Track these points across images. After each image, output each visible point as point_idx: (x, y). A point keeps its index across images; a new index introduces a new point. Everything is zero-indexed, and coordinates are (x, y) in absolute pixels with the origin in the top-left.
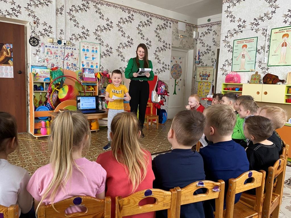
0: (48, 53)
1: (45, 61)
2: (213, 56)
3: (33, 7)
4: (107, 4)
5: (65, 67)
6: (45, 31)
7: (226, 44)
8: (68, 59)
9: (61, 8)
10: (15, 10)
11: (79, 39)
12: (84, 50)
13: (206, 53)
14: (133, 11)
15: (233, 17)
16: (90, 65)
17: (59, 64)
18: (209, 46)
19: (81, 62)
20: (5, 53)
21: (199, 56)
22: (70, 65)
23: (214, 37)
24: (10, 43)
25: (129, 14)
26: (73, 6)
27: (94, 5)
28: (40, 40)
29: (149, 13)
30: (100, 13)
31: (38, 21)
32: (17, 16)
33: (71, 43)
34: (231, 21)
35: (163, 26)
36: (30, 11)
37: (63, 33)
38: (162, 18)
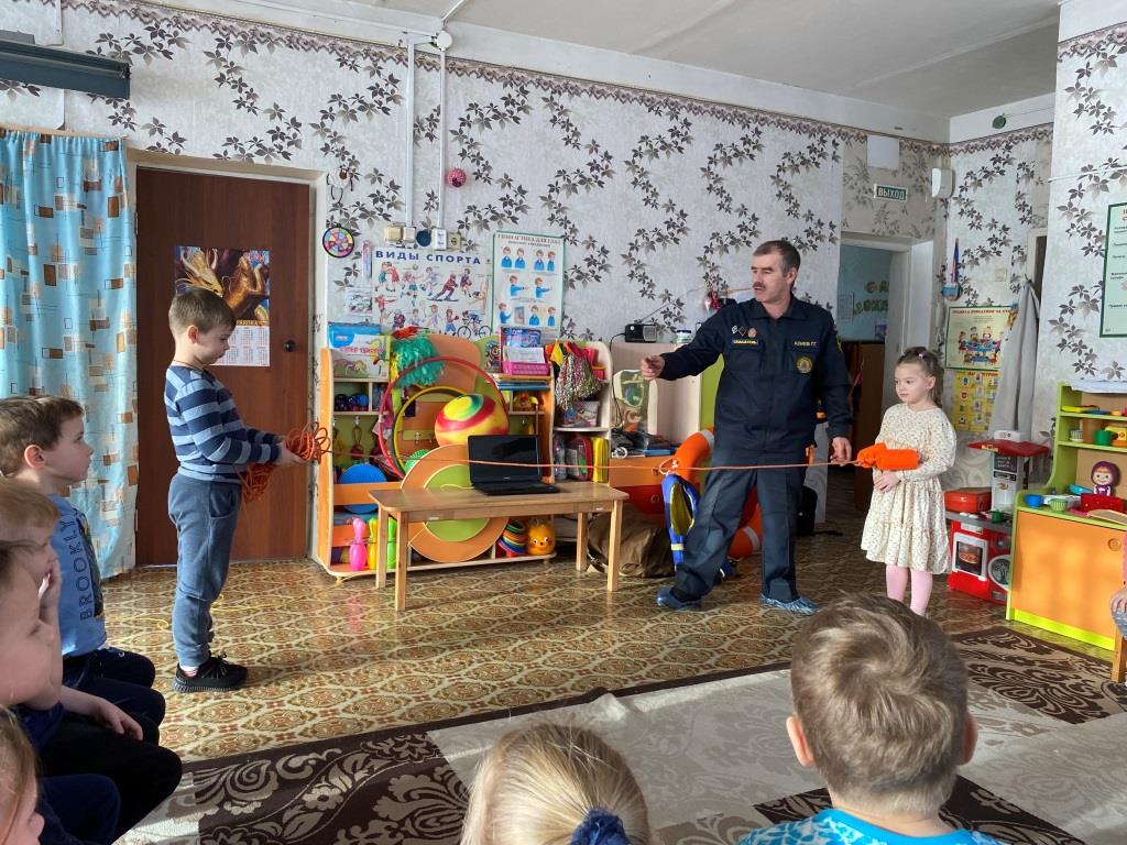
0: (383, 279)
1: (375, 305)
2: (1017, 264)
3: (339, 120)
4: (592, 92)
5: (442, 325)
6: (375, 202)
7: (1074, 221)
8: (452, 298)
9: (432, 116)
10: (282, 136)
11: (491, 223)
12: (506, 262)
13: (985, 254)
14: (690, 108)
15: (1106, 110)
16: (528, 314)
17: (421, 315)
18: (1000, 226)
19: (496, 308)
20: (245, 281)
21: (957, 265)
22: (457, 318)
23: (1022, 187)
24: (261, 248)
25: (672, 119)
26: (473, 106)
27: (545, 99)
28: (358, 234)
29: (751, 110)
30: (567, 125)
31: (353, 167)
32: (286, 155)
33: (462, 239)
34: (1096, 128)
35: (807, 156)
36: (328, 134)
37: (435, 206)
38: (801, 125)
